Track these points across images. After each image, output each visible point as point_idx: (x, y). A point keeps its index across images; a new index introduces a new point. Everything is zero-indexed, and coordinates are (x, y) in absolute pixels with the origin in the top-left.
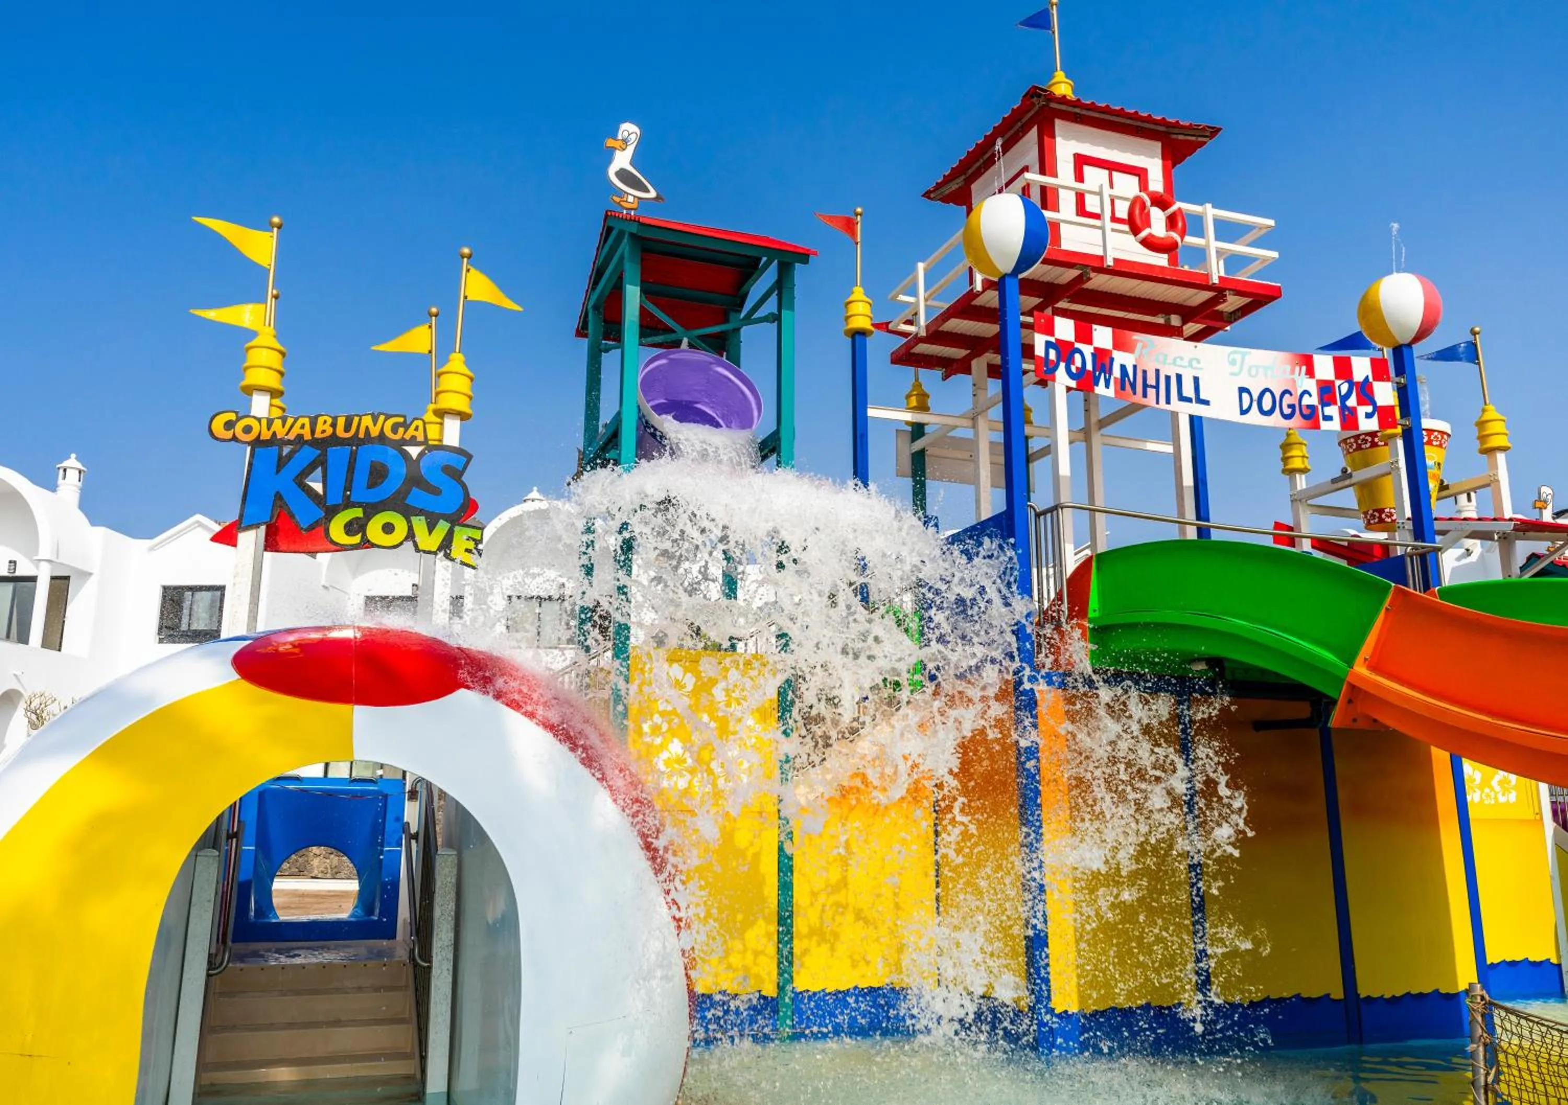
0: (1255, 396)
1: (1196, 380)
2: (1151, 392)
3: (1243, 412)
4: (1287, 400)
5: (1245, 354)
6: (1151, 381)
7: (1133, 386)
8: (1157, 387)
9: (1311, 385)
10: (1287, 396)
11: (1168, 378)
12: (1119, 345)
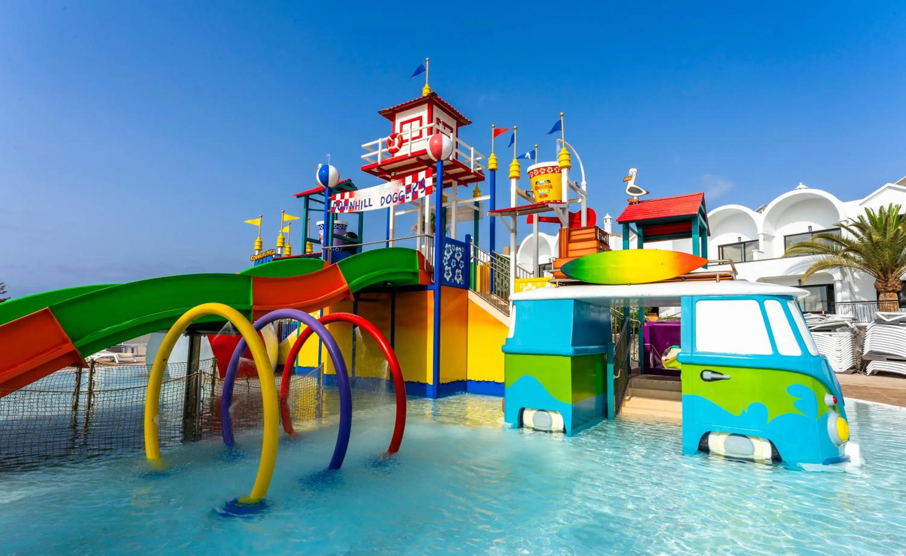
0: (386, 198)
1: (370, 199)
2: (358, 207)
3: (382, 205)
4: (395, 196)
5: (383, 186)
6: (358, 204)
7: (353, 207)
8: (359, 206)
9: (403, 188)
10: (395, 195)
11: (362, 202)
12: (351, 196)
